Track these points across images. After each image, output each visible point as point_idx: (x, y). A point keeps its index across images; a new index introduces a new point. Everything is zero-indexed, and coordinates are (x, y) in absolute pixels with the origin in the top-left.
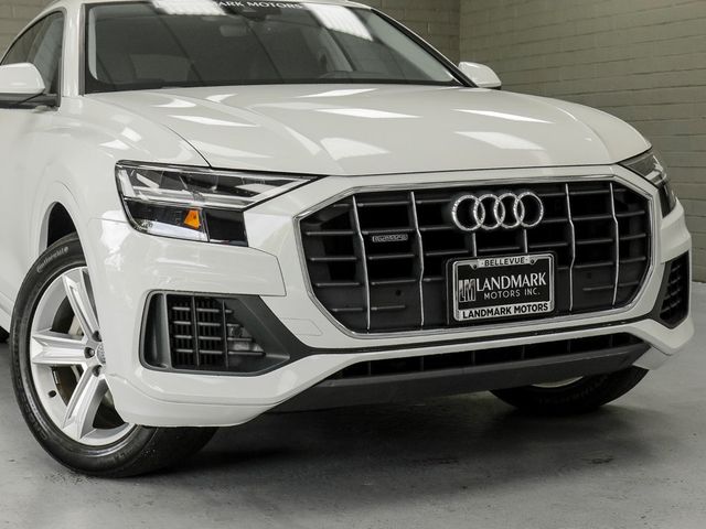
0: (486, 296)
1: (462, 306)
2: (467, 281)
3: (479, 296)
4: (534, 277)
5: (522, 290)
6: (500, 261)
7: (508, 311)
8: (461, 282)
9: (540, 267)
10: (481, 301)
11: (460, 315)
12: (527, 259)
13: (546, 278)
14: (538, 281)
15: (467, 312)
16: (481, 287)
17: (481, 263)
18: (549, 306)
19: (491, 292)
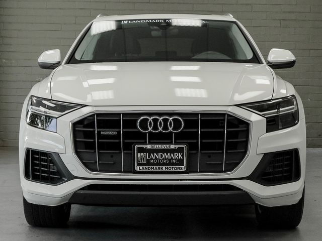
0: (152, 161)
1: (139, 165)
2: (142, 154)
3: (148, 161)
4: (176, 155)
5: (170, 160)
6: (158, 146)
7: (162, 168)
8: (139, 154)
9: (180, 150)
10: (148, 163)
11: (137, 168)
12: (173, 147)
13: (183, 156)
14: (178, 157)
15: (141, 167)
16: (149, 157)
17: (149, 147)
18: (183, 168)
19: (154, 159)
